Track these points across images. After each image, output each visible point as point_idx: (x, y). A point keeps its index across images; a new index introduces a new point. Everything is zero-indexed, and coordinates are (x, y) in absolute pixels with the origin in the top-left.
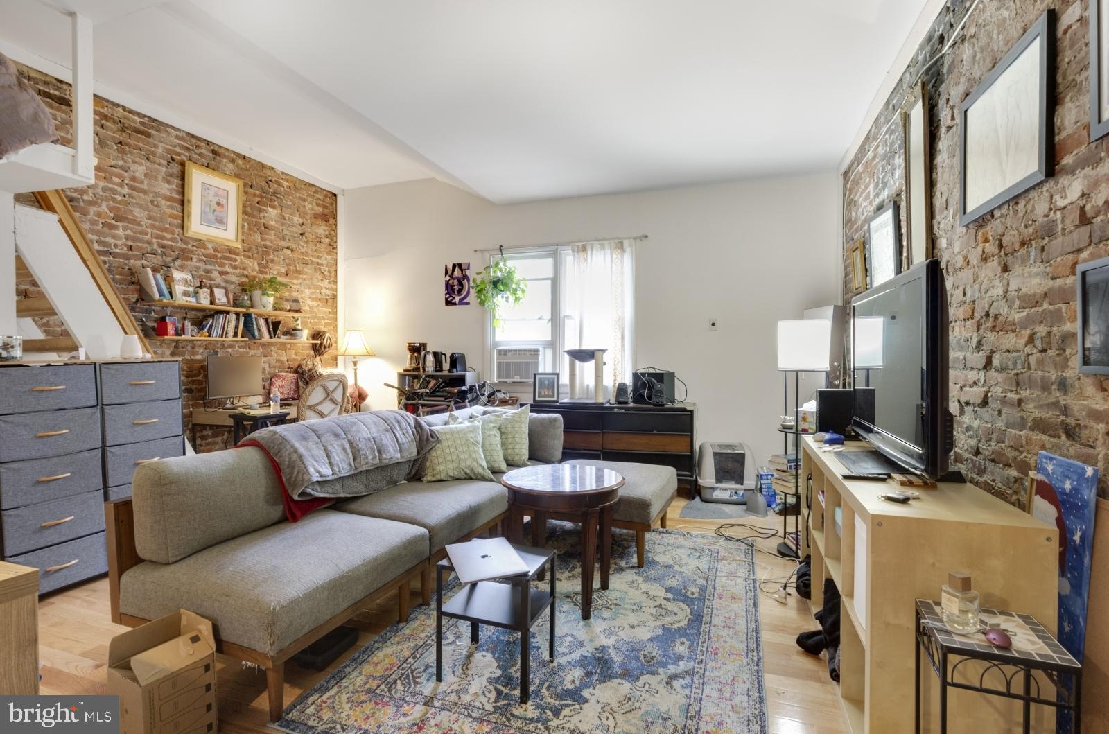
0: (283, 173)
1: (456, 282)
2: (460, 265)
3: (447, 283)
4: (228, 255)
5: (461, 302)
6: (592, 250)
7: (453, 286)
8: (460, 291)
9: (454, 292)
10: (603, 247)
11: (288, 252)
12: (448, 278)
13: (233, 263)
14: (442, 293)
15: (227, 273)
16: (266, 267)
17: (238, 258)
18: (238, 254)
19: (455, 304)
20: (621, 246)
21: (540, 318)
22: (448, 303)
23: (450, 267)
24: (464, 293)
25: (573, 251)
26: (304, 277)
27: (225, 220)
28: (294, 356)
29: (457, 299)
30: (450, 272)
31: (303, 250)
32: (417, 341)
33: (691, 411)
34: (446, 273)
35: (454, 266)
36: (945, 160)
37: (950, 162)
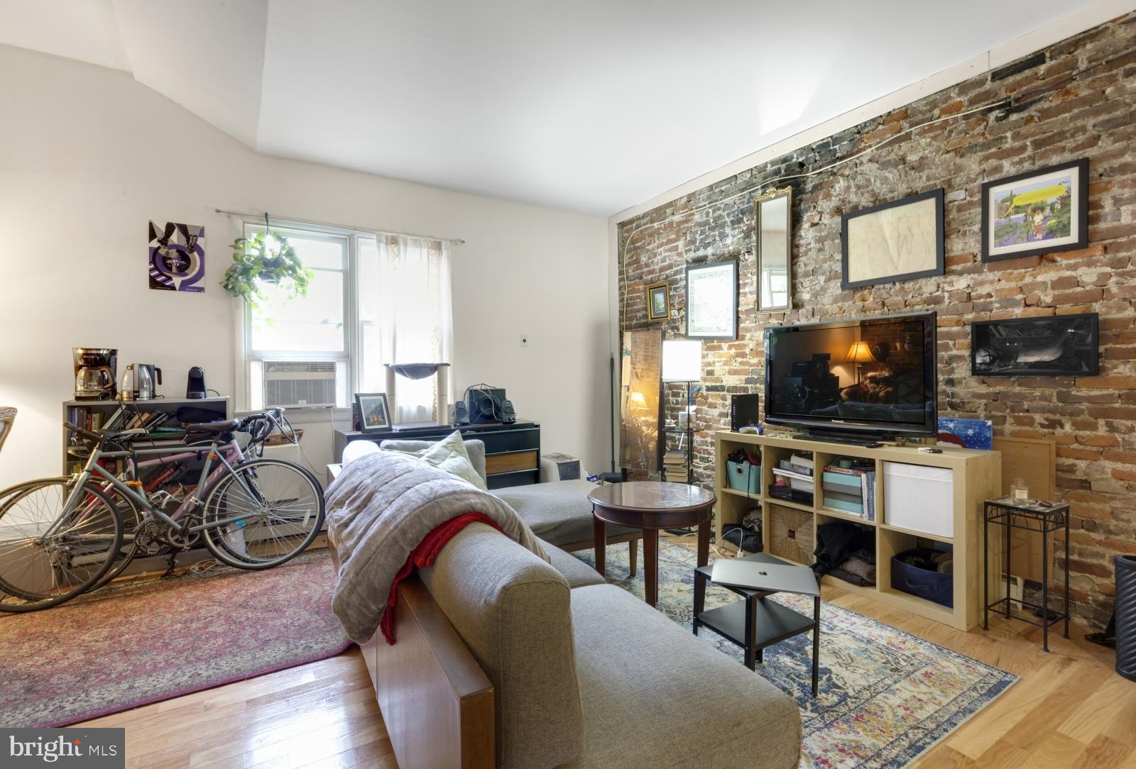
1: (174, 253)
2: (183, 229)
3: (154, 253)
5: (185, 286)
6: (406, 245)
7: (165, 259)
8: (182, 270)
9: (170, 269)
10: (417, 244)
12: (155, 244)
14: (143, 268)
19: (172, 288)
20: (438, 246)
21: (325, 322)
22: (154, 284)
23: (161, 228)
24: (192, 273)
25: (379, 241)
29: (177, 281)
30: (160, 235)
32: (102, 345)
33: (537, 426)
34: (152, 235)
35: (170, 228)
36: (809, 244)
37: (818, 246)
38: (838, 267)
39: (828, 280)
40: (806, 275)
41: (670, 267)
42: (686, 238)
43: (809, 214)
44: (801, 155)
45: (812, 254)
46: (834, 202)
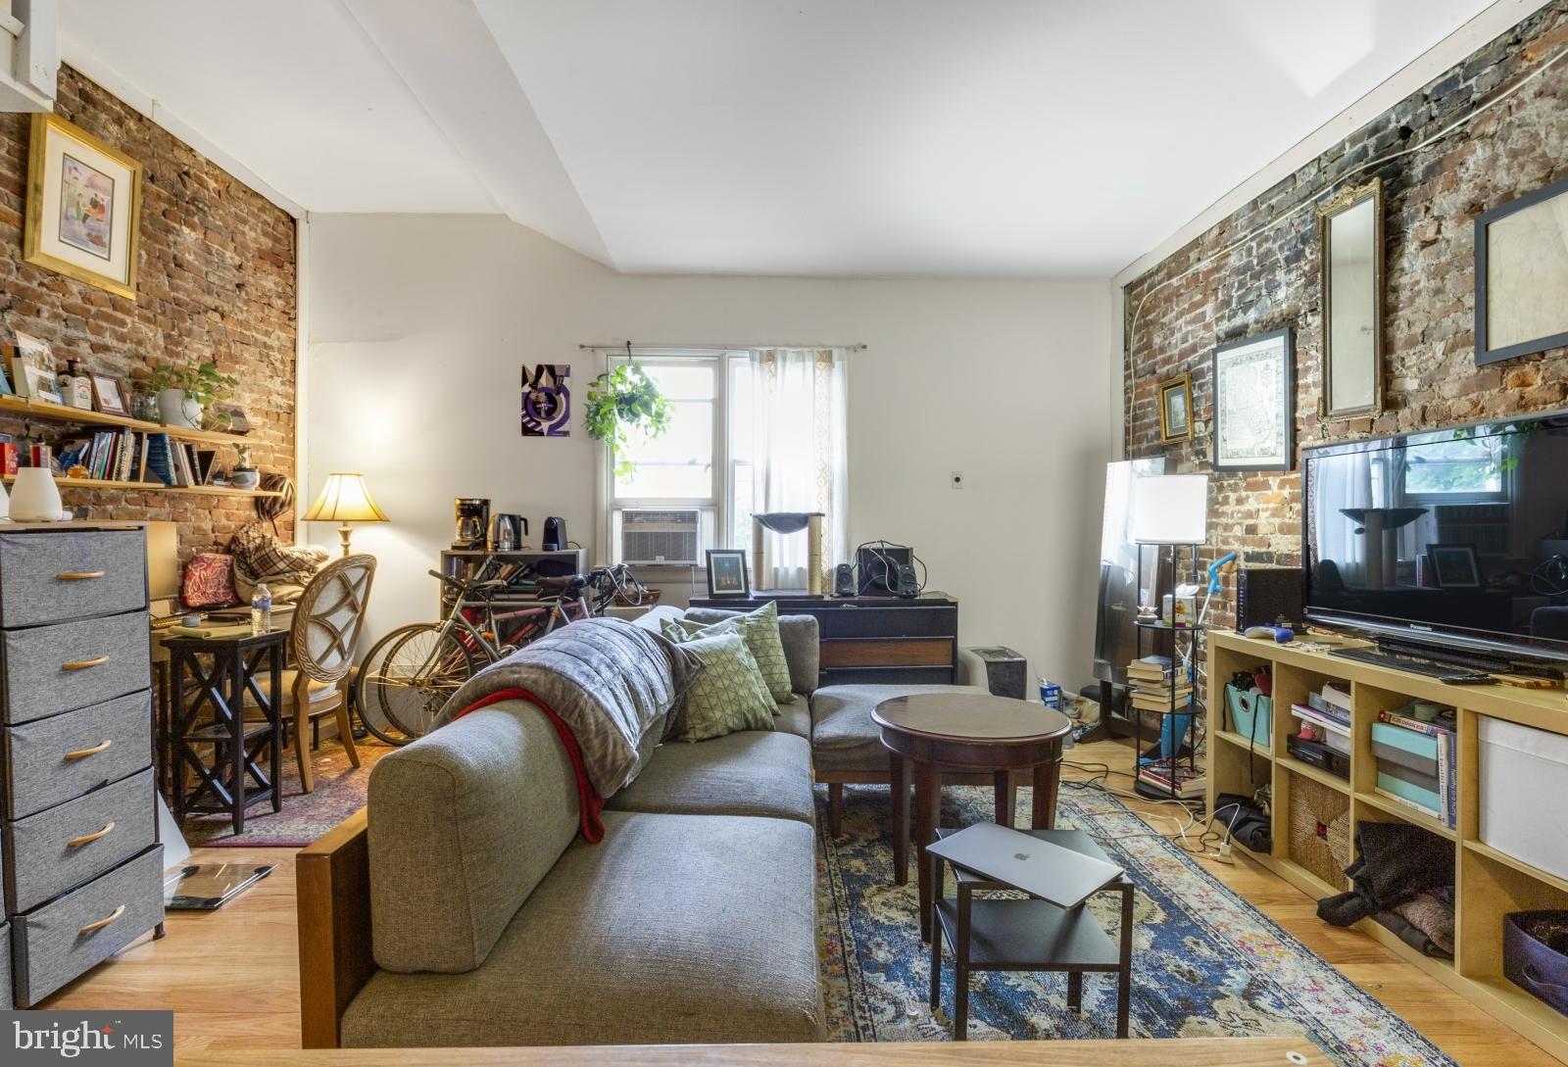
0: (208, 162)
1: (543, 397)
2: (551, 369)
3: (526, 397)
4: (110, 311)
5: (552, 431)
6: (784, 360)
7: (536, 403)
8: (550, 414)
9: (539, 414)
10: (800, 357)
11: (216, 317)
12: (527, 388)
13: (120, 329)
14: (516, 414)
15: (106, 349)
16: (178, 344)
17: (128, 320)
18: (128, 312)
19: (541, 434)
20: (827, 357)
21: (692, 463)
22: (527, 431)
23: (532, 370)
24: (559, 417)
25: (752, 359)
26: (243, 368)
27: (106, 240)
28: (224, 521)
29: (545, 426)
30: (531, 379)
31: (241, 317)
32: (476, 495)
33: (955, 604)
34: (525, 380)
35: (540, 369)
36: (1417, 282)
37: (1433, 284)
38: (1468, 323)
39: (1450, 350)
40: (1411, 343)
41: (1194, 349)
42: (1217, 298)
43: (1417, 224)
44: (1405, 112)
45: (1423, 301)
46: (1466, 193)
